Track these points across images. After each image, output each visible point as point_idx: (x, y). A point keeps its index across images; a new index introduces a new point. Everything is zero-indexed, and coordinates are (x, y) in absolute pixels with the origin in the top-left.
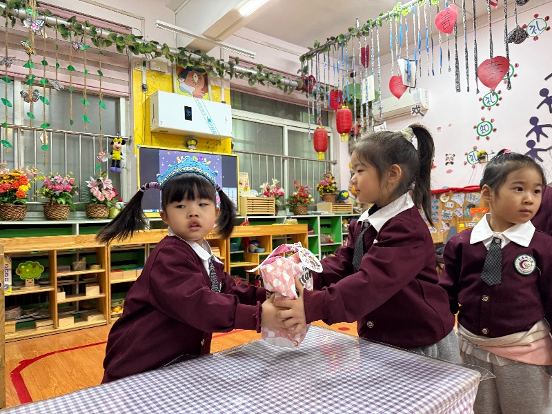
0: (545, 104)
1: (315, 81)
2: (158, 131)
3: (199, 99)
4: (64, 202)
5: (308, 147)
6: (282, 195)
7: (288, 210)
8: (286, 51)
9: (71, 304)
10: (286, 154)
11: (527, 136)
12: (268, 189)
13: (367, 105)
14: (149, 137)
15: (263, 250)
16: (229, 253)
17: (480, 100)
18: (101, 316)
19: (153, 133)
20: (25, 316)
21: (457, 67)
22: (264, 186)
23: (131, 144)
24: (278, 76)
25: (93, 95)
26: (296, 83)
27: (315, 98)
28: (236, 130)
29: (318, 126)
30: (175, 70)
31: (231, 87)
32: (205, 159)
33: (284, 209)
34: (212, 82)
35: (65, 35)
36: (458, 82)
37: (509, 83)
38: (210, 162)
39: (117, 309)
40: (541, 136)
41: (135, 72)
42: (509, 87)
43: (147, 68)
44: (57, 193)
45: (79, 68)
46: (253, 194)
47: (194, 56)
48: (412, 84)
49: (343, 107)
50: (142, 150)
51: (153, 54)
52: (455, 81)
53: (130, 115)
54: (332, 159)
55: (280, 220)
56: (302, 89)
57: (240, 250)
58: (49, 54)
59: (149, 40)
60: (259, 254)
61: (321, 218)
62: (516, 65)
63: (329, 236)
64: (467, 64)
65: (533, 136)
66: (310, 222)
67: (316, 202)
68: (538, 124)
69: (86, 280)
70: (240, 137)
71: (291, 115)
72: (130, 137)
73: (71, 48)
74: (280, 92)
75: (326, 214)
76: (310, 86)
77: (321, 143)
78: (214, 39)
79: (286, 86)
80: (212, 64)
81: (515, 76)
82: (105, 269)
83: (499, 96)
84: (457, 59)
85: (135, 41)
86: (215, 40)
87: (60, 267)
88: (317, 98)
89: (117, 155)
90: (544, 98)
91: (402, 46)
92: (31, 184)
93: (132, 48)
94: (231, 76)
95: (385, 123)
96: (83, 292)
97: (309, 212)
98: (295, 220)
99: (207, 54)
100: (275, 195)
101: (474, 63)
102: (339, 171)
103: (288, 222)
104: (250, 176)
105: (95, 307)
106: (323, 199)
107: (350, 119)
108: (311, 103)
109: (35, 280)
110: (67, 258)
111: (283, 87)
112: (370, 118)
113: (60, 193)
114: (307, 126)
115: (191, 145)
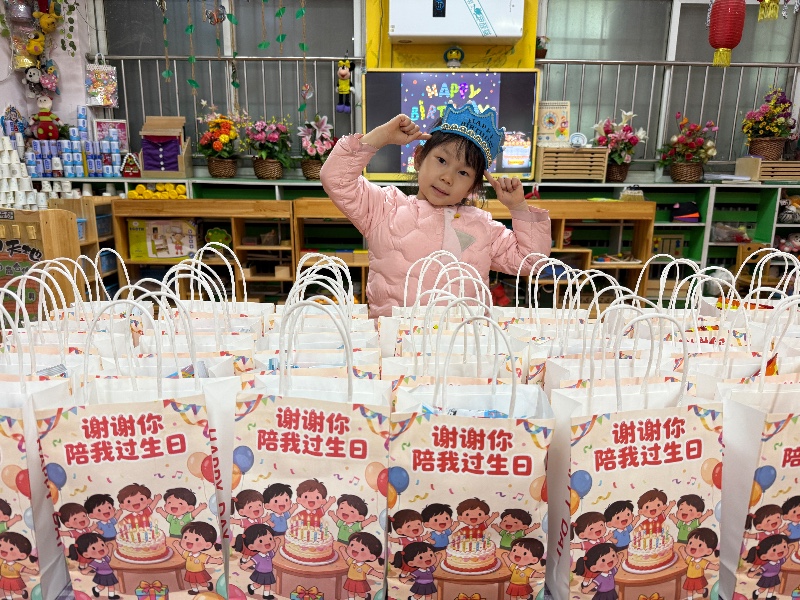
6: (633, 142)
7: (659, 171)
10: (671, 57)
12: (608, 132)
14: (388, 53)
19: (394, 46)
32: (472, 87)
33: (653, 170)
38: (479, 90)
46: (576, 140)
50: (370, 76)
61: (718, 189)
72: (364, 56)
89: (344, 87)
98: (641, 193)
100: (618, 142)
110: (253, 229)
113: (263, 145)
115: (452, 60)
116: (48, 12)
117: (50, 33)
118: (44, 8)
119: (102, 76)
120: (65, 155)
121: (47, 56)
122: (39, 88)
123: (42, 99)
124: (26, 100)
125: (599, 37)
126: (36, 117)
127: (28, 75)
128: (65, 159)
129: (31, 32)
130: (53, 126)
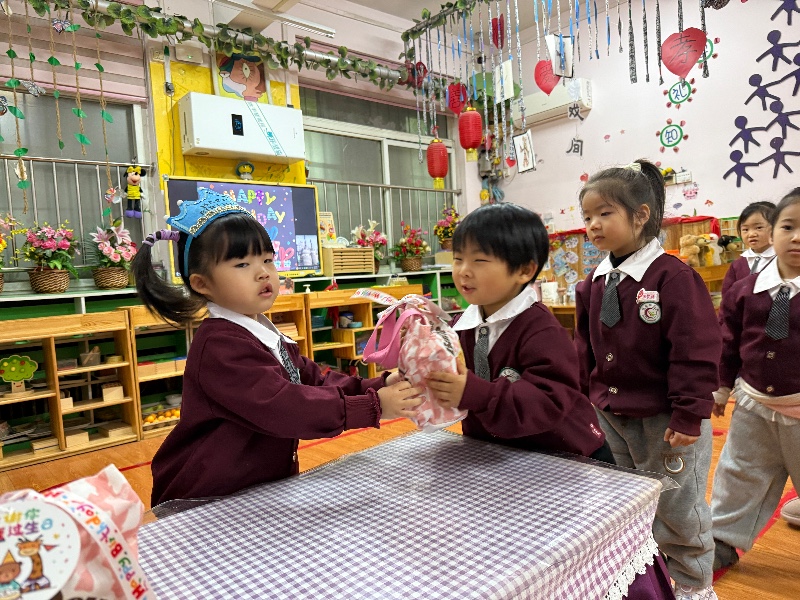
0: (756, 98)
1: (425, 71)
2: (193, 153)
3: (253, 103)
4: (59, 267)
5: (419, 170)
6: (384, 243)
7: (393, 264)
8: (381, 25)
9: (82, 414)
10: (387, 182)
11: (731, 144)
12: (363, 236)
13: (503, 105)
14: (180, 163)
15: (359, 324)
16: (311, 331)
17: (665, 93)
18: (128, 429)
19: (187, 157)
20: (15, 435)
21: (631, 45)
22: (356, 231)
23: (155, 175)
24: (370, 63)
25: (91, 102)
26: (398, 74)
27: (427, 96)
28: (311, 147)
29: (433, 138)
30: (214, 59)
31: (299, 82)
32: (267, 194)
33: (388, 263)
34: (271, 77)
35: (40, 9)
36: (633, 68)
37: (706, 67)
38: (274, 198)
39: (151, 418)
40: (751, 144)
41: (153, 64)
42: (706, 74)
43: (171, 57)
44: (48, 253)
45: (66, 60)
46: (341, 243)
47: (242, 37)
48: (567, 71)
49: (469, 109)
50: (171, 182)
51: (180, 35)
52: (628, 67)
53: (151, 131)
54: (455, 188)
55: (383, 280)
56: (407, 82)
57: (326, 325)
58: (17, 39)
59: (170, 13)
60: (354, 330)
61: (442, 274)
62: (717, 41)
63: (454, 300)
64: (646, 41)
65: (739, 145)
66: (425, 282)
67: (433, 252)
68: (747, 127)
69: (102, 379)
70: (317, 158)
71: (393, 124)
72: (153, 164)
73: (51, 31)
74: (375, 89)
75: (449, 267)
76: (419, 78)
77: (439, 165)
78: (271, 10)
79: (383, 78)
80: (270, 49)
81: (715, 56)
82: (129, 361)
83: (693, 87)
84: (631, 33)
85: (149, 15)
86: (273, 12)
87: (61, 363)
88: (430, 96)
89: (134, 193)
90: (756, 88)
91: (552, 14)
92: (7, 240)
93: (147, 28)
94: (300, 66)
95: (529, 132)
96: (98, 396)
97: (424, 267)
98: (405, 279)
99: (262, 33)
100: (374, 243)
101: (656, 39)
102: (465, 205)
103: (394, 283)
104: (336, 217)
105: (118, 416)
106: (443, 247)
107: (479, 127)
108: (421, 104)
109: (26, 382)
110: (71, 348)
111: (379, 80)
112: (509, 123)
113: (53, 253)
114: (416, 139)
115: (244, 173)
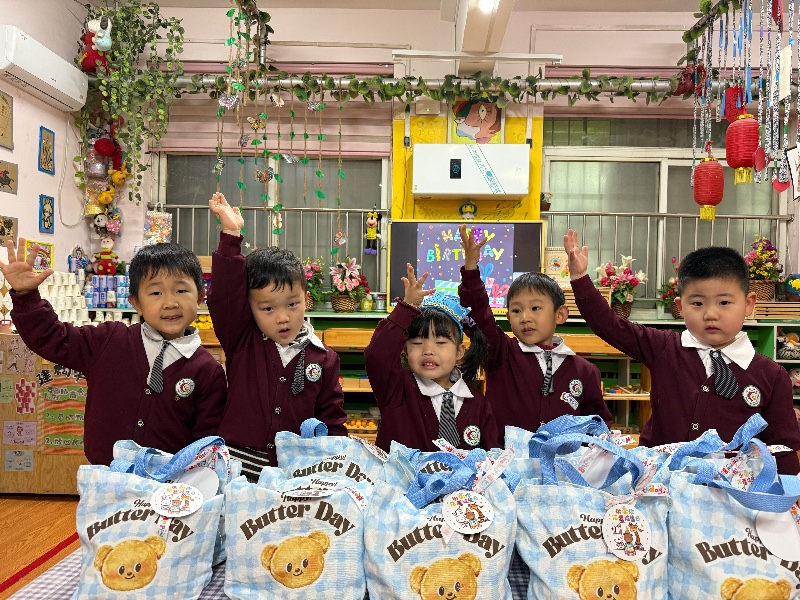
6: (635, 283)
7: (661, 309)
10: (663, 209)
12: (610, 274)
14: (411, 207)
19: (417, 201)
22: (600, 268)
24: (626, 79)
26: (669, 84)
31: (545, 113)
32: (486, 232)
33: (655, 308)
35: (302, 97)
38: (493, 235)
41: (396, 122)
43: (412, 113)
47: (466, 83)
49: (741, 116)
50: (394, 226)
54: (783, 212)
56: (682, 91)
59: (401, 77)
72: (390, 208)
76: (698, 84)
77: (706, 190)
79: (649, 91)
85: (381, 82)
89: (372, 234)
99: (490, 75)
115: (466, 213)
116: (120, 170)
117: (119, 186)
118: (117, 167)
119: (160, 221)
120: (119, 289)
121: (114, 204)
122: (104, 231)
123: (106, 240)
124: (91, 241)
125: (596, 193)
126: (98, 256)
127: (96, 220)
128: (119, 291)
129: (104, 185)
130: (112, 263)
